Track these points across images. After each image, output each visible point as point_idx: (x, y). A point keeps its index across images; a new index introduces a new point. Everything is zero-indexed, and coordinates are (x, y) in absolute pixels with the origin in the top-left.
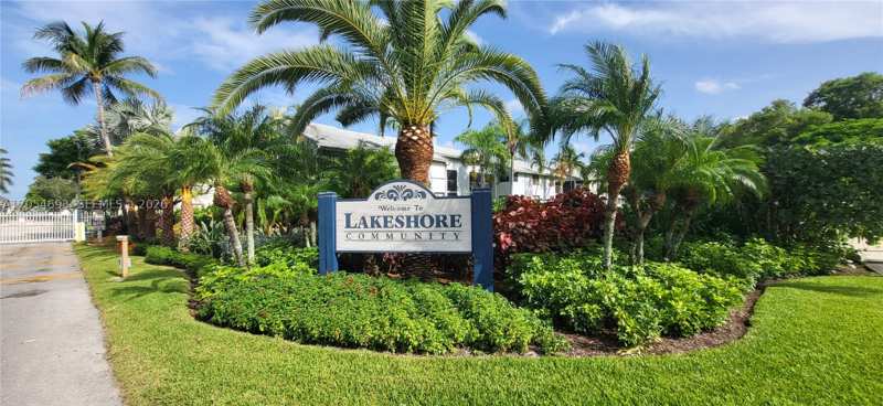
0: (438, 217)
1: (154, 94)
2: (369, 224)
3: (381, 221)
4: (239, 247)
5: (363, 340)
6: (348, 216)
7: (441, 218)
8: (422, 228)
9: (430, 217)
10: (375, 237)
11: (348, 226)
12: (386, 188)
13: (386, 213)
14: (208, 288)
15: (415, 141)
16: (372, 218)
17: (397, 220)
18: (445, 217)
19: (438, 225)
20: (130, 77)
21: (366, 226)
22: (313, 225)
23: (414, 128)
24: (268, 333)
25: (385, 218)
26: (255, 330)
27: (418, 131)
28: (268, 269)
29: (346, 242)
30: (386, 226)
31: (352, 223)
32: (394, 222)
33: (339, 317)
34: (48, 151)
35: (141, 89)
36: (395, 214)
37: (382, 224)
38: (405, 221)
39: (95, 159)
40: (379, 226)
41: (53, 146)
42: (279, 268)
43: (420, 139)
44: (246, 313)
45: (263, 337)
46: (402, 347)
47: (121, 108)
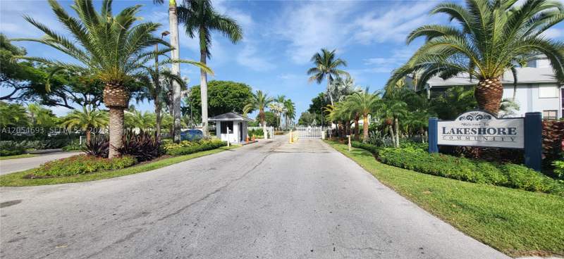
0: (499, 129)
1: (346, 73)
2: (456, 132)
3: (463, 131)
4: (394, 140)
5: (446, 175)
6: (444, 129)
7: (502, 130)
8: (488, 135)
9: (494, 129)
10: (459, 138)
11: (444, 133)
12: (466, 115)
13: (466, 127)
14: (383, 154)
15: (488, 88)
16: (458, 129)
17: (472, 130)
18: (504, 129)
19: (499, 133)
20: (338, 68)
21: (454, 133)
22: (426, 133)
23: (487, 80)
24: (408, 169)
25: (465, 129)
26: (403, 167)
27: (490, 82)
28: (405, 149)
29: (442, 140)
30: (465, 133)
31: (446, 132)
32: (470, 131)
33: (436, 167)
34: (312, 104)
35: (342, 72)
36: (471, 127)
37: (463, 132)
38: (477, 131)
39: (328, 105)
40: (461, 133)
41: (313, 102)
42: (410, 150)
43: (491, 86)
44: (398, 162)
45: (406, 170)
46: (464, 179)
47: (334, 82)
